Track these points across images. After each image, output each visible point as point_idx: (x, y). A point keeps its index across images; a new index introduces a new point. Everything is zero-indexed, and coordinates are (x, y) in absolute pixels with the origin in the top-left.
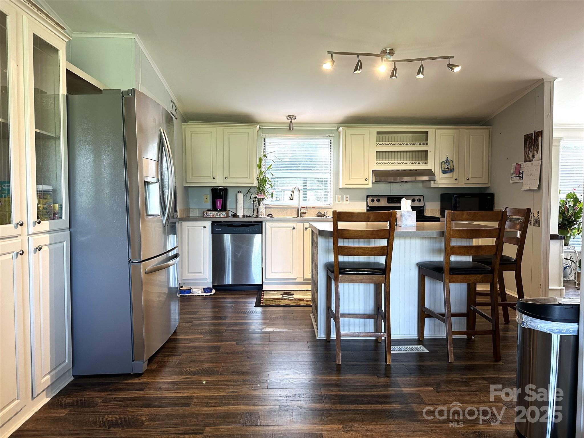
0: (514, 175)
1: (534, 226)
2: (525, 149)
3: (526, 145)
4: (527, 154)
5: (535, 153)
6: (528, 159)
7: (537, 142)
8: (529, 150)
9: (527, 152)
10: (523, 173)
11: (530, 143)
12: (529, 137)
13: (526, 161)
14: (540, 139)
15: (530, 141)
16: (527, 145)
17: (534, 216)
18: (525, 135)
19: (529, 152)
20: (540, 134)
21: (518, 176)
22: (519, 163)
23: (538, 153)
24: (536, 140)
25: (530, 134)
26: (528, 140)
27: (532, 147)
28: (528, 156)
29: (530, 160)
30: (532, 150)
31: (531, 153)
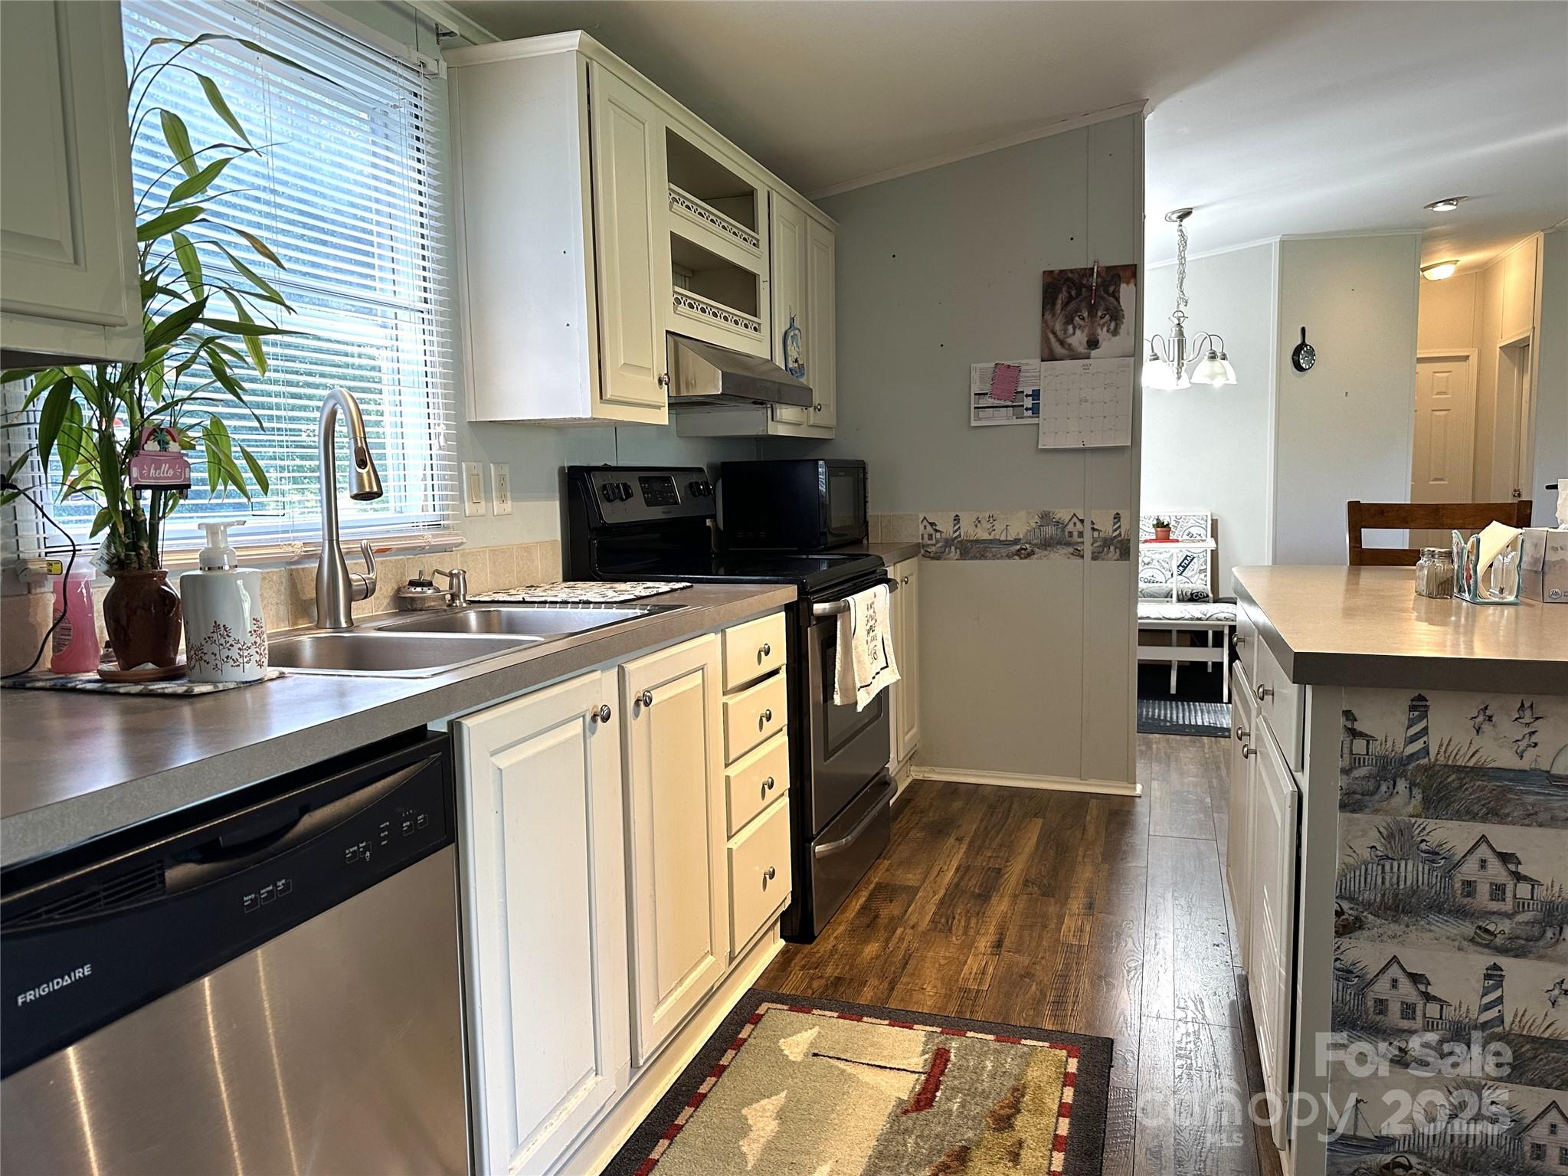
0: (988, 401)
1: (1094, 558)
2: (1048, 316)
3: (1054, 304)
4: (1054, 333)
5: (1103, 334)
6: (1059, 350)
7: (1112, 299)
8: (1069, 320)
9: (1058, 327)
10: (1036, 395)
11: (1070, 299)
12: (1068, 279)
13: (1049, 356)
14: (1126, 290)
15: (1073, 293)
16: (1058, 307)
17: (1094, 529)
18: (1048, 274)
19: (1065, 331)
20: (1128, 273)
21: (1010, 404)
22: (1007, 363)
23: (1115, 333)
24: (1106, 291)
25: (1072, 271)
26: (1060, 291)
27: (1086, 315)
28: (1062, 343)
29: (1074, 356)
30: (1082, 323)
31: (1078, 332)
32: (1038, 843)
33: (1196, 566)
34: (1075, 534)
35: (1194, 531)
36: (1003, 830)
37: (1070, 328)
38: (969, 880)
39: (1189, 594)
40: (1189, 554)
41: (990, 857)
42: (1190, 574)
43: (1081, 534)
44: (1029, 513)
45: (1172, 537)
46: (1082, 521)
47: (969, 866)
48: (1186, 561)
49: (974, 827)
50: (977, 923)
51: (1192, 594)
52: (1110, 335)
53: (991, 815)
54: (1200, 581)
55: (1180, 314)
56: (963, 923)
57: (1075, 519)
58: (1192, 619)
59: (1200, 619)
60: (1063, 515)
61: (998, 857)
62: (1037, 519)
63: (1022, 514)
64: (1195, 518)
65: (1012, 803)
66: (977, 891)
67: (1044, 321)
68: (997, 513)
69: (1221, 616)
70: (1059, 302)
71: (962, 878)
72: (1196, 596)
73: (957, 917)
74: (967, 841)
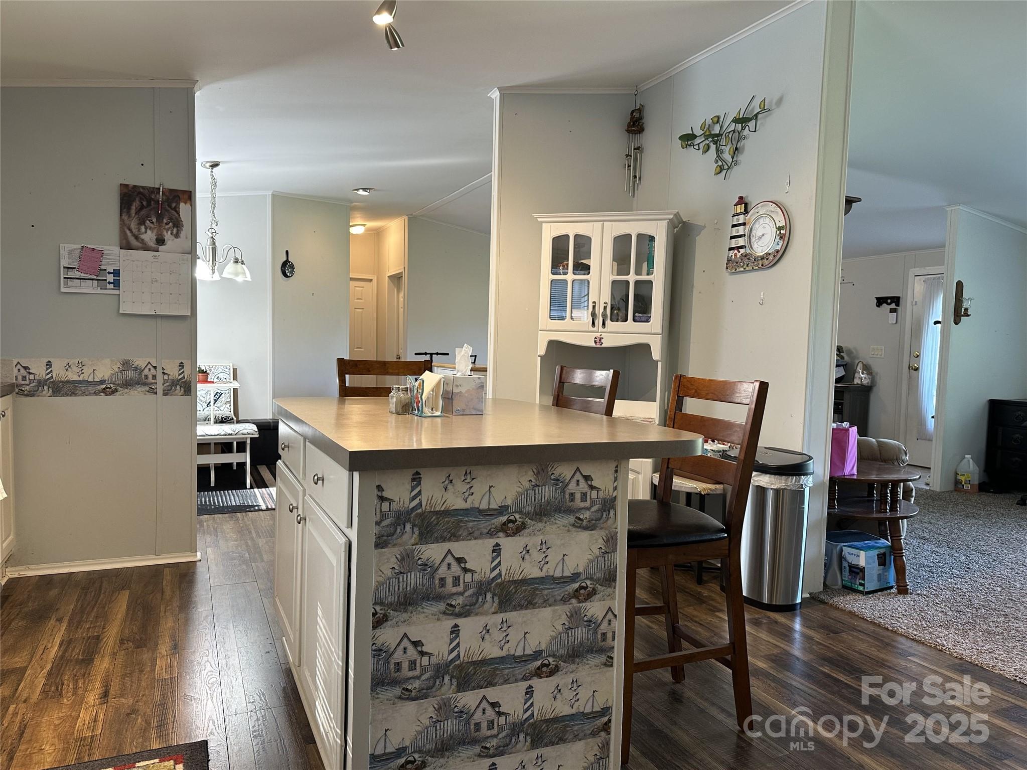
0: (75, 274)
1: (165, 394)
2: (125, 217)
3: (129, 209)
4: (130, 230)
5: (168, 236)
6: (134, 242)
7: (174, 212)
8: (142, 222)
9: (133, 226)
10: (116, 273)
11: (142, 207)
12: (140, 193)
13: (126, 246)
14: (184, 208)
15: (145, 203)
16: (133, 211)
17: (164, 373)
19: (139, 230)
20: (186, 196)
21: (95, 277)
22: (93, 247)
23: (177, 236)
24: (170, 207)
25: (143, 188)
26: (134, 200)
27: (154, 220)
28: (137, 238)
29: (146, 248)
30: (152, 225)
31: (149, 232)
32: (128, 609)
33: (223, 399)
34: (150, 377)
35: (221, 376)
36: (97, 605)
37: (143, 229)
38: (73, 650)
39: (220, 418)
40: (219, 391)
41: (89, 628)
42: (220, 404)
43: (154, 377)
44: (112, 361)
45: (209, 380)
46: (155, 367)
47: (71, 639)
48: (217, 396)
49: (72, 607)
50: (84, 682)
51: (222, 418)
52: (173, 237)
53: (86, 595)
54: (226, 409)
55: (213, 231)
56: (71, 686)
57: (149, 366)
58: (225, 435)
59: (231, 435)
60: (141, 362)
61: (96, 626)
62: (119, 365)
63: (107, 361)
64: (222, 367)
65: (102, 583)
66: (80, 657)
67: (122, 220)
68: (85, 360)
69: (245, 432)
70: (133, 208)
71: (65, 651)
72: (225, 419)
73: (65, 682)
74: (66, 620)
